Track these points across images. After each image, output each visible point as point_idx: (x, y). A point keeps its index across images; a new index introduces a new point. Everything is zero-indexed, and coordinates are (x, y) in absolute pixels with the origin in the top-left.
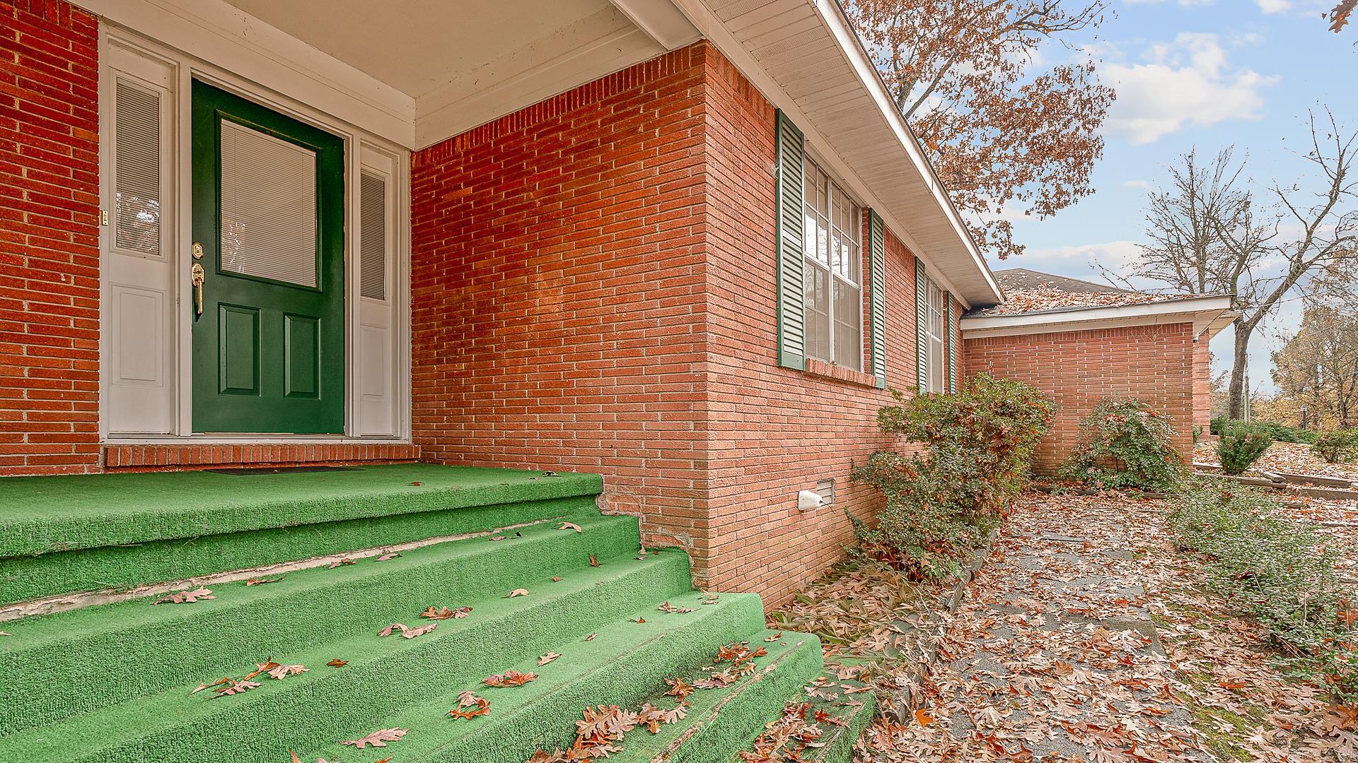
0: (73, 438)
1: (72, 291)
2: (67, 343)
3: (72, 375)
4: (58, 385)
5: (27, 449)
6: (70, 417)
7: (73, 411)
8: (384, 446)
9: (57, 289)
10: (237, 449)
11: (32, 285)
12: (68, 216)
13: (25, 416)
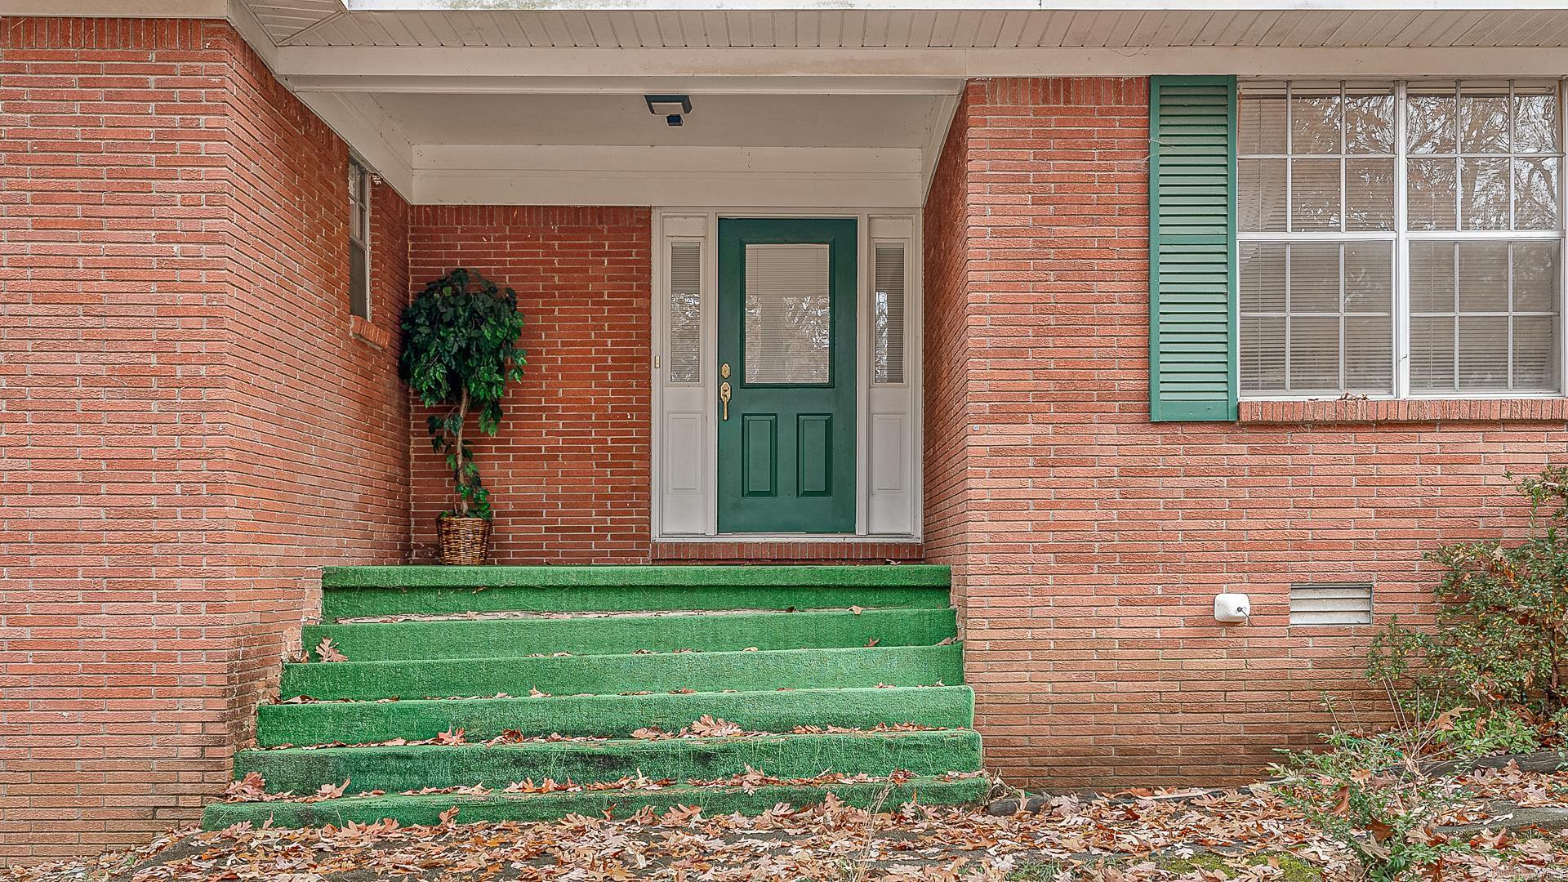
0: (634, 537)
1: (634, 425)
2: (630, 465)
3: (634, 489)
4: (626, 497)
5: (610, 545)
6: (632, 521)
7: (635, 517)
8: (881, 545)
9: (626, 425)
10: (741, 545)
11: (613, 425)
12: (631, 368)
13: (609, 522)
